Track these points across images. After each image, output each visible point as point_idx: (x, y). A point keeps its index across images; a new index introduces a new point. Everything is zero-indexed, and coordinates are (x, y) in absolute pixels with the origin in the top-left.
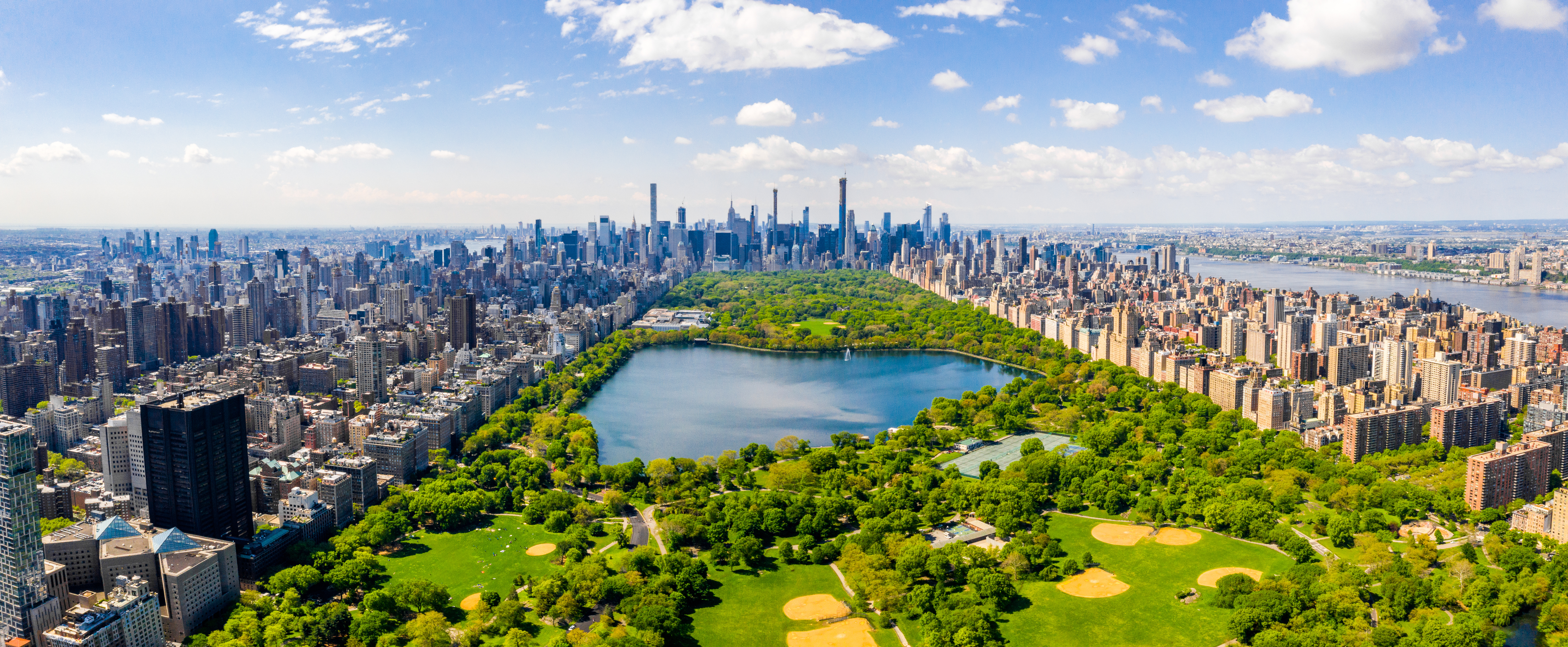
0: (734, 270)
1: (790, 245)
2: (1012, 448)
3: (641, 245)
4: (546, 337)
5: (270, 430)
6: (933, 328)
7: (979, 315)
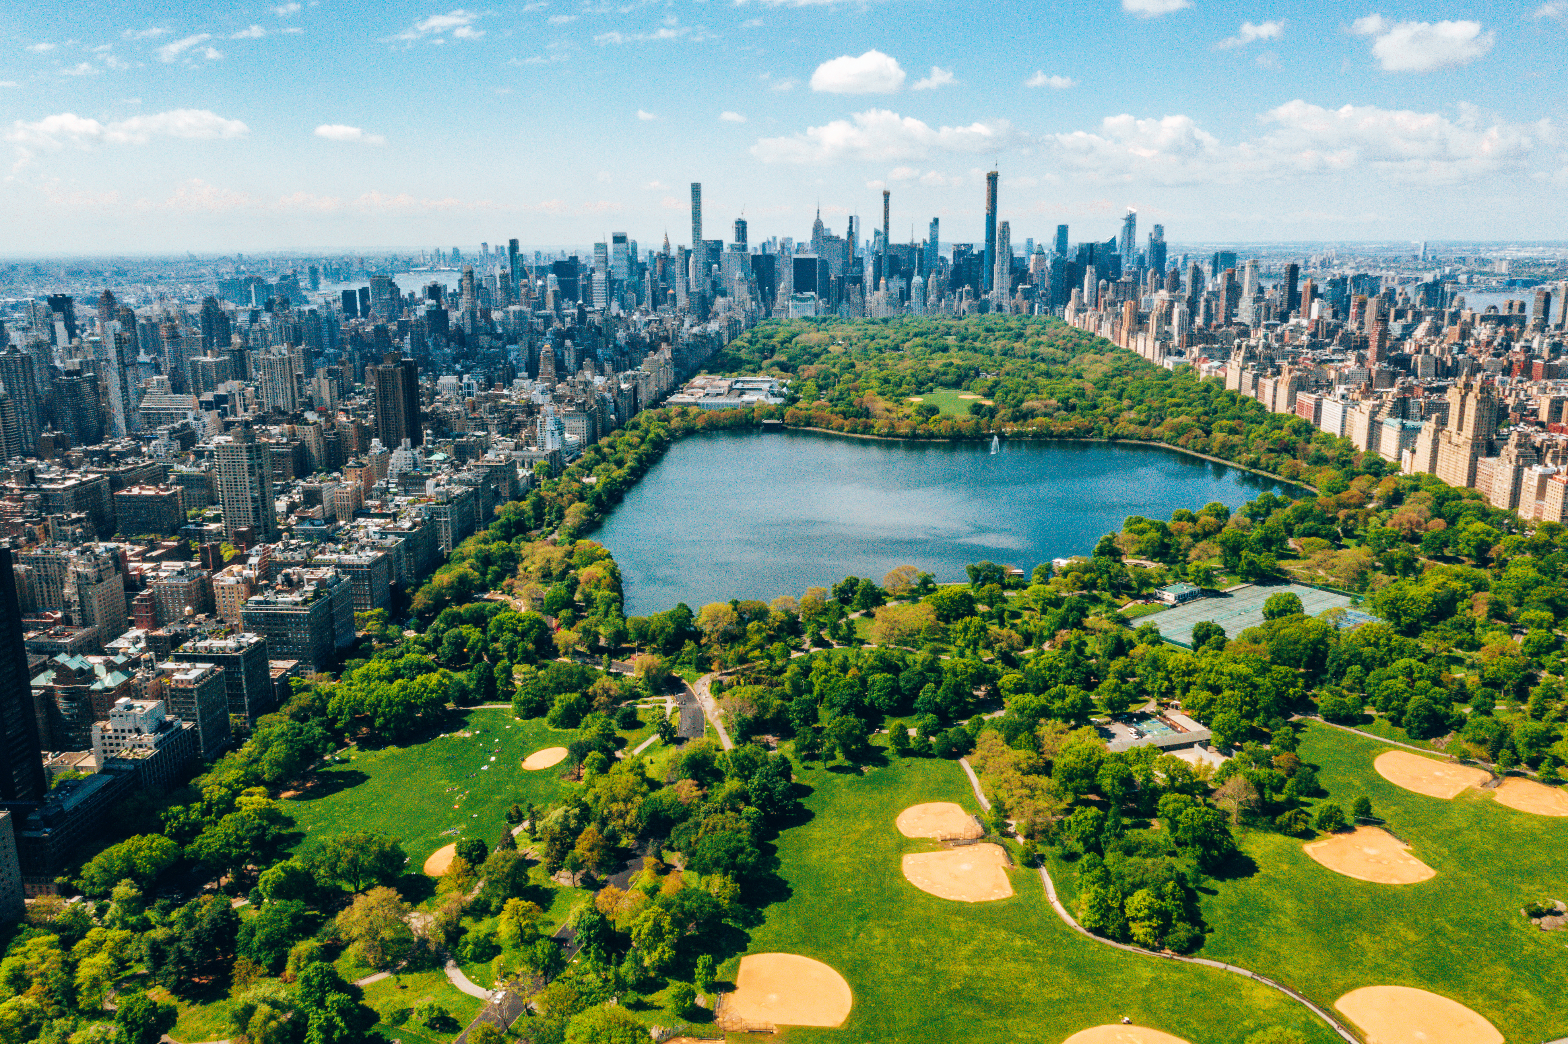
0: (821, 315)
1: (908, 276)
2: (1248, 605)
3: (678, 278)
4: (534, 423)
5: (67, 605)
6: (1131, 408)
7: (1208, 389)
